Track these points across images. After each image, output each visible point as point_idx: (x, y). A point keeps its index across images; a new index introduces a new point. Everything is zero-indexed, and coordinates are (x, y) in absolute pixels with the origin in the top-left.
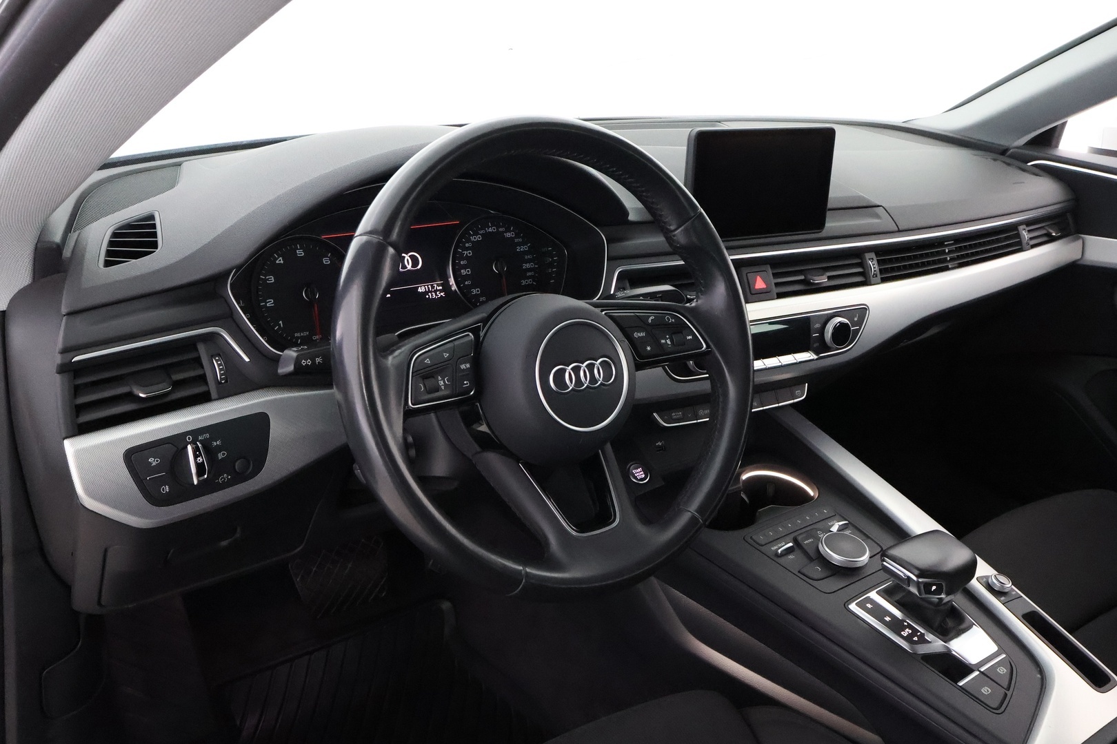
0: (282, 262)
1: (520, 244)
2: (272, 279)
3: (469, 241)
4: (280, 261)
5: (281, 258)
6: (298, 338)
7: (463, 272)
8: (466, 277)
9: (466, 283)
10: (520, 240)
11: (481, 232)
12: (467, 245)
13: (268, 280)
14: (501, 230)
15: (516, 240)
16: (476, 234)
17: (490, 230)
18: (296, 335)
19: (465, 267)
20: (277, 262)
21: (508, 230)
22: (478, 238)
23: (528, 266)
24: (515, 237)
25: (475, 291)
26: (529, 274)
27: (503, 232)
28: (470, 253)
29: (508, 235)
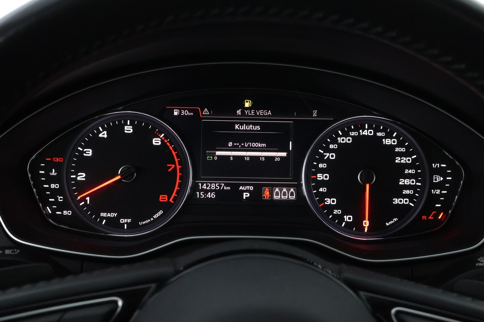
0: (106, 136)
1: (401, 155)
2: (89, 153)
3: (335, 141)
4: (104, 135)
5: (105, 132)
6: (103, 218)
7: (320, 177)
8: (322, 183)
9: (321, 190)
10: (403, 150)
11: (353, 134)
12: (331, 146)
13: (85, 152)
14: (379, 134)
15: (397, 150)
16: (346, 135)
17: (365, 133)
18: (103, 215)
19: (323, 171)
20: (100, 135)
21: (389, 136)
22: (347, 140)
23: (407, 182)
24: (398, 146)
25: (329, 201)
26: (407, 192)
27: (382, 138)
28: (332, 156)
29: (388, 142)
